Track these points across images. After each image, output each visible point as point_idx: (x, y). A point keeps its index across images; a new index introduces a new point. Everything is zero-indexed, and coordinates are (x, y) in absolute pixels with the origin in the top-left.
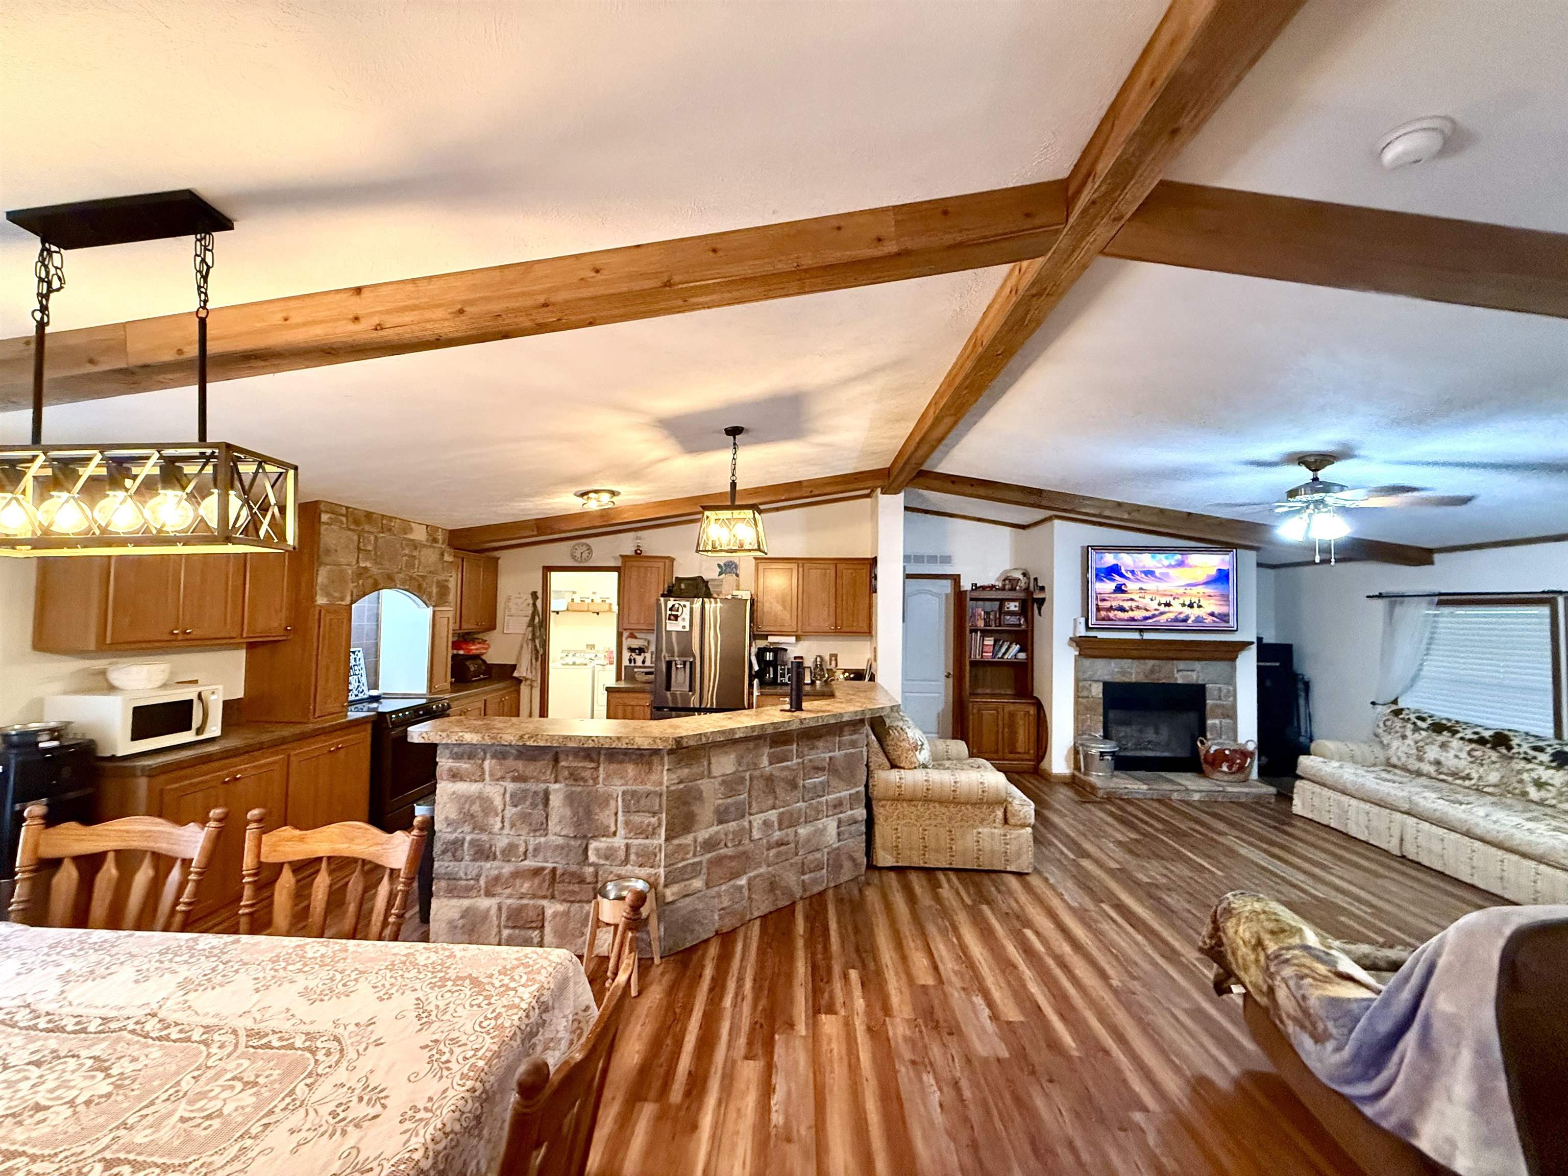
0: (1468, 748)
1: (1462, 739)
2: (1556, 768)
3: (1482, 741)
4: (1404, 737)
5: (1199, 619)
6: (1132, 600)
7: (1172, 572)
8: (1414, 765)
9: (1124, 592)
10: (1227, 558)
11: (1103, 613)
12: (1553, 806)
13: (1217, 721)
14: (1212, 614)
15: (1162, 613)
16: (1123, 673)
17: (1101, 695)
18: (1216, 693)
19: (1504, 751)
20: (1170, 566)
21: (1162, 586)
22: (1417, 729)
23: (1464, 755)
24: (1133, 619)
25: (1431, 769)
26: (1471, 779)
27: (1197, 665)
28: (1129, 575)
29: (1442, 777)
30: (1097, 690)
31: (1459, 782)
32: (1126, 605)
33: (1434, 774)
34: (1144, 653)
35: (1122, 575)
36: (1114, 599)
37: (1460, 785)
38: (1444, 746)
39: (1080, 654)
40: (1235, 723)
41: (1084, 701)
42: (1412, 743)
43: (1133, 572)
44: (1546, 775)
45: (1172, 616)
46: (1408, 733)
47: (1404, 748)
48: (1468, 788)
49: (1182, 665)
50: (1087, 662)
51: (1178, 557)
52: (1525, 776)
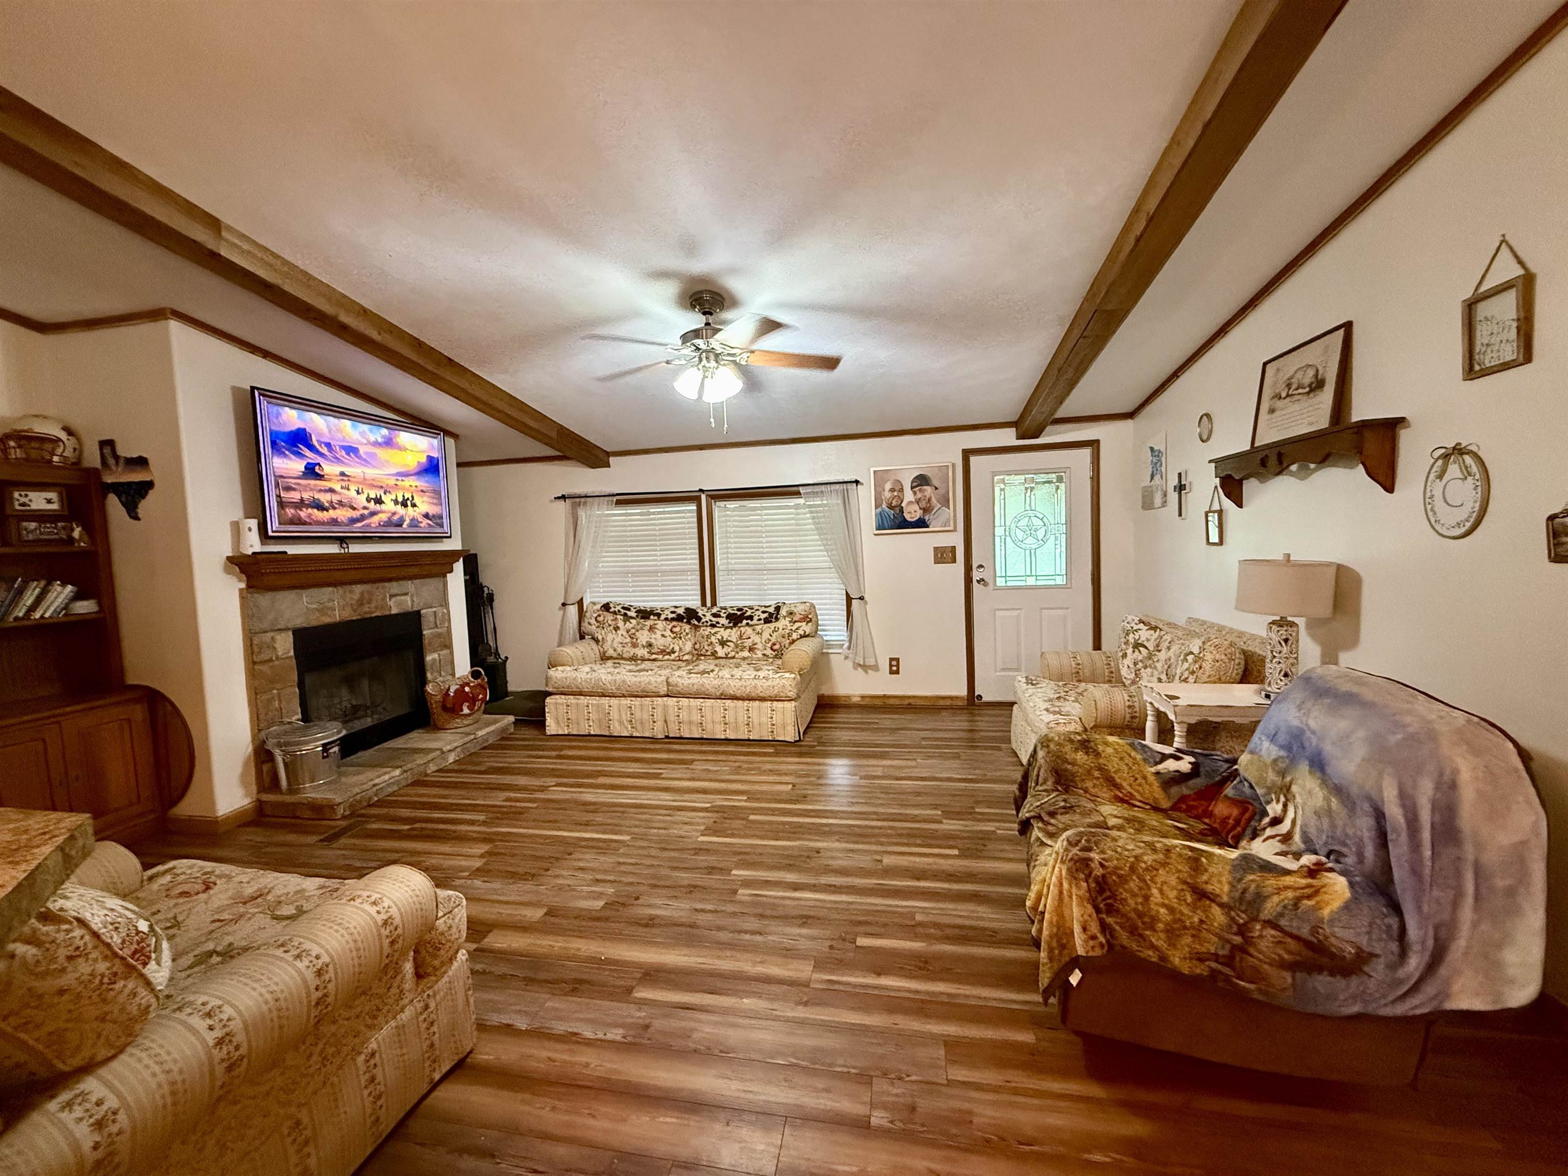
0: (670, 627)
1: (666, 619)
2: (731, 628)
3: (679, 618)
4: (617, 628)
5: (414, 523)
6: (331, 491)
7: (383, 453)
8: (629, 651)
9: (320, 477)
10: (435, 442)
11: (290, 512)
12: (734, 657)
13: (436, 656)
14: (426, 516)
15: (373, 514)
16: (322, 611)
17: (292, 653)
18: (432, 619)
19: (696, 623)
20: (376, 444)
21: (370, 472)
22: (627, 618)
23: (668, 633)
24: (334, 522)
25: (642, 652)
26: (674, 653)
27: (410, 586)
28: (324, 450)
29: (654, 656)
30: (285, 645)
31: (667, 657)
32: (325, 498)
33: (647, 656)
34: (353, 575)
35: (311, 448)
36: (306, 488)
37: (668, 660)
38: (652, 629)
39: (249, 586)
40: (452, 653)
41: (265, 668)
42: (625, 633)
43: (328, 445)
44: (725, 634)
45: (383, 517)
46: (621, 624)
47: (619, 639)
48: (673, 660)
49: (394, 587)
50: (264, 600)
51: (385, 432)
52: (713, 639)
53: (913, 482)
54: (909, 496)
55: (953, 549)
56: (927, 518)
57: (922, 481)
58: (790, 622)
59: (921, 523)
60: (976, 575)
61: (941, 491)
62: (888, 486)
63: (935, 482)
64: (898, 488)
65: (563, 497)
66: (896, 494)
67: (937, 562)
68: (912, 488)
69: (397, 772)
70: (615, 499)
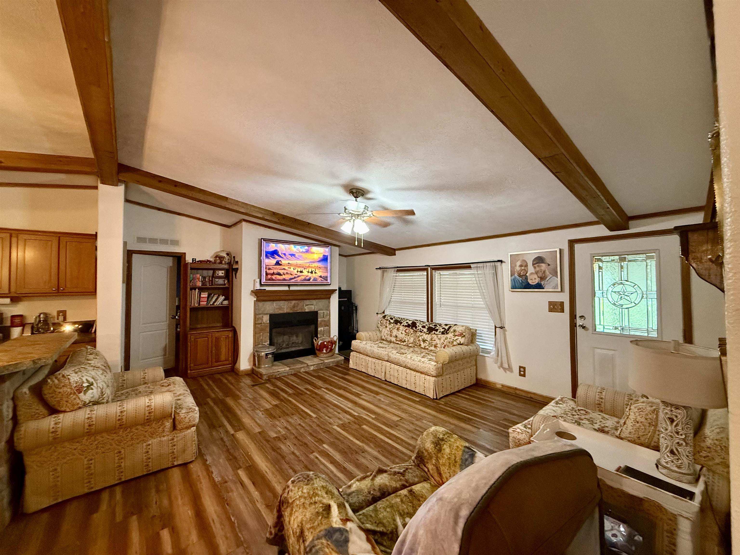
0: (405, 329)
1: (403, 325)
2: (428, 334)
3: (408, 326)
4: (386, 327)
5: (315, 279)
6: (284, 269)
7: (304, 255)
8: (389, 338)
9: (280, 265)
10: (327, 249)
11: (269, 276)
12: (428, 349)
13: (322, 328)
14: (321, 277)
15: (299, 276)
16: (280, 308)
17: (268, 322)
18: (322, 315)
19: (415, 329)
20: (303, 252)
21: (299, 262)
22: (390, 323)
23: (404, 332)
24: (284, 280)
25: (393, 339)
26: (405, 342)
27: (314, 302)
28: (283, 256)
29: (397, 342)
30: (266, 319)
31: (402, 343)
32: (281, 272)
33: (395, 341)
34: (290, 297)
35: (279, 256)
36: (275, 269)
37: (403, 345)
38: (398, 329)
39: (257, 300)
40: (330, 328)
41: (259, 326)
42: (389, 330)
43: (285, 254)
44: (426, 336)
45: (303, 278)
46: (388, 325)
47: (386, 332)
48: (405, 345)
49: (307, 302)
50: (261, 304)
51: (306, 248)
52: (420, 338)
53: (534, 261)
54: (531, 269)
55: (563, 303)
56: (542, 283)
57: (539, 260)
58: (453, 335)
59: (539, 286)
60: (579, 322)
61: (552, 267)
62: (518, 263)
63: (548, 261)
64: (524, 265)
65: (380, 268)
66: (523, 268)
67: (551, 310)
68: (533, 264)
69: (288, 369)
70: (396, 269)
